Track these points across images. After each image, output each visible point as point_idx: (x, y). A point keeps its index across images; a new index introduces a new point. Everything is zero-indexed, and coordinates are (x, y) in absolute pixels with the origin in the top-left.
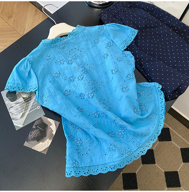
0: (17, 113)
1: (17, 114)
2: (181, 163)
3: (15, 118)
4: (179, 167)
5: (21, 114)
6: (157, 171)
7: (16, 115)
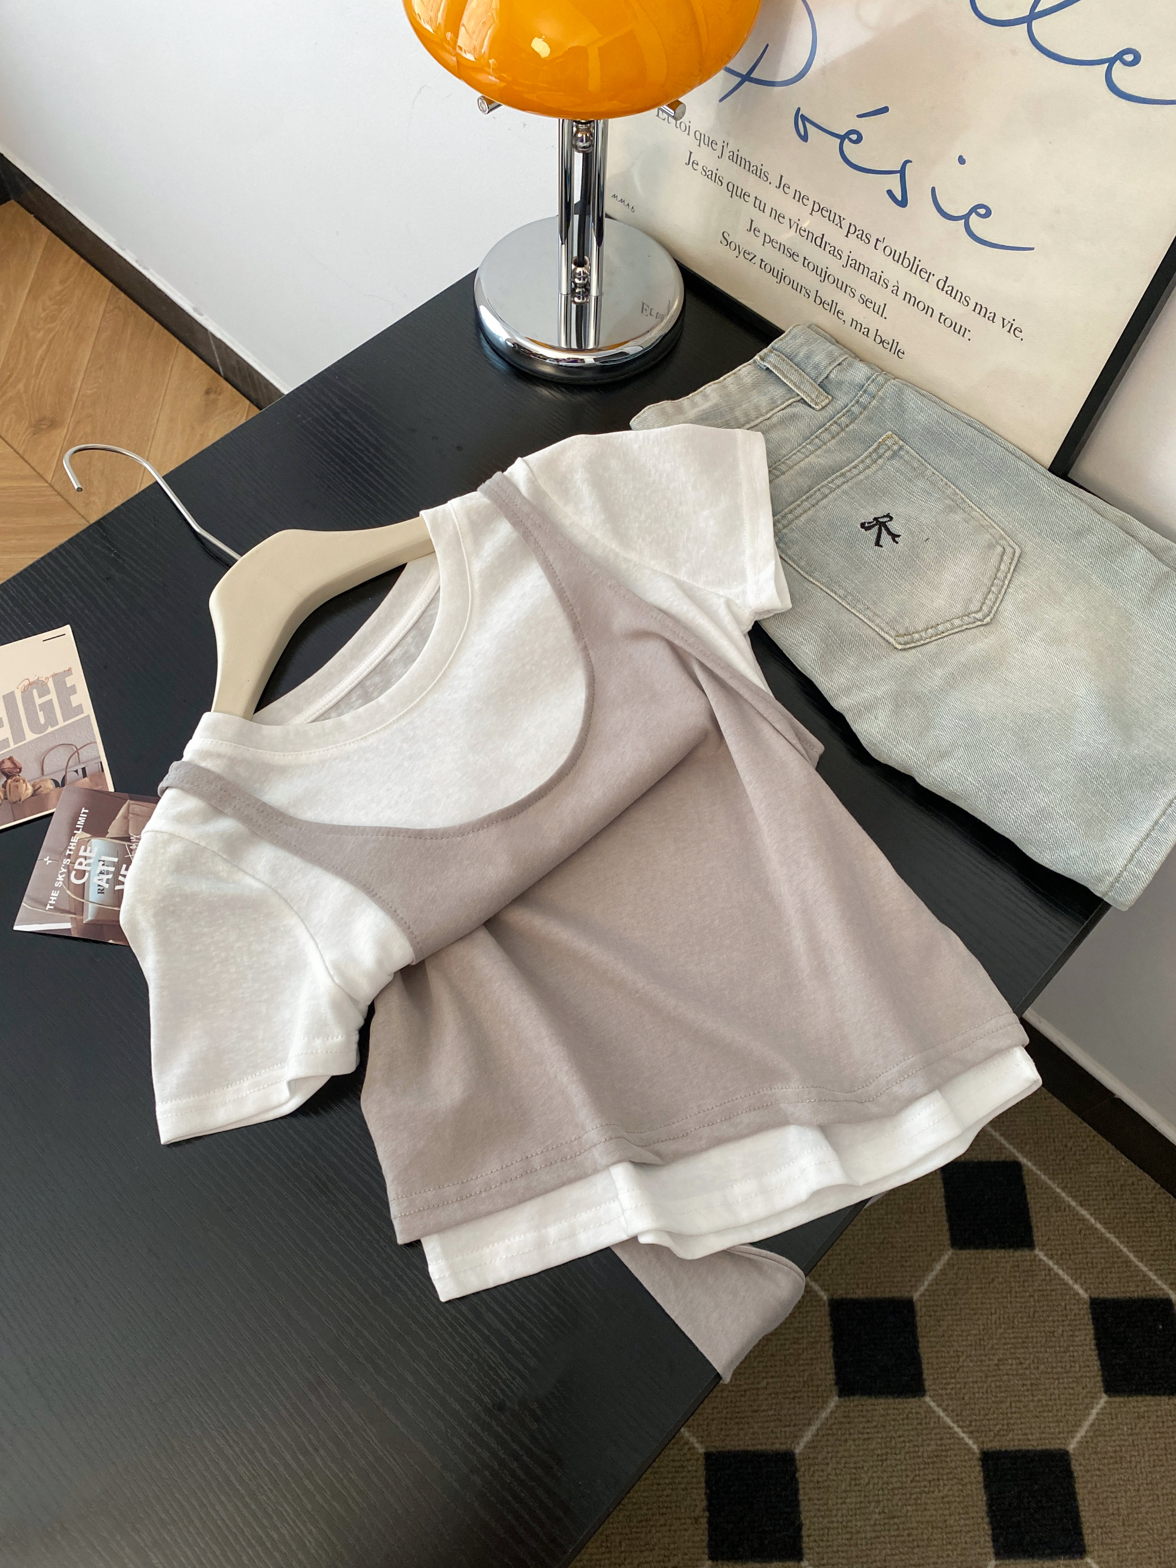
2: (1095, 1397)
4: (1078, 1425)
6: (934, 1447)
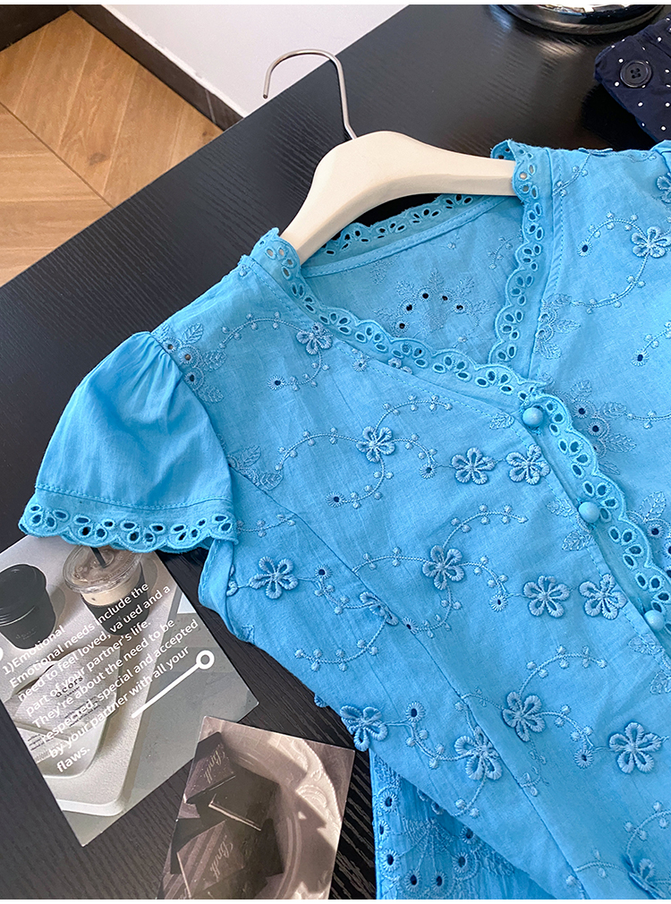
0: (66, 724)
1: (73, 729)
3: (63, 757)
5: (99, 721)
7: (63, 736)
